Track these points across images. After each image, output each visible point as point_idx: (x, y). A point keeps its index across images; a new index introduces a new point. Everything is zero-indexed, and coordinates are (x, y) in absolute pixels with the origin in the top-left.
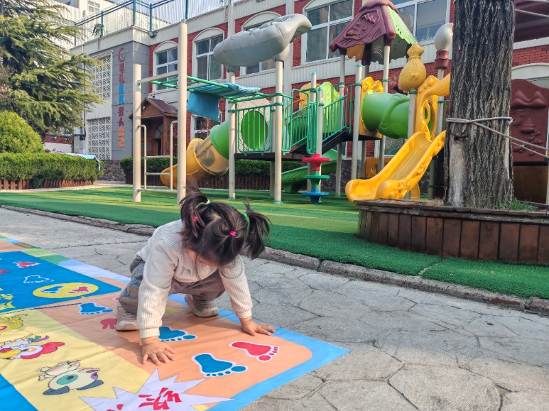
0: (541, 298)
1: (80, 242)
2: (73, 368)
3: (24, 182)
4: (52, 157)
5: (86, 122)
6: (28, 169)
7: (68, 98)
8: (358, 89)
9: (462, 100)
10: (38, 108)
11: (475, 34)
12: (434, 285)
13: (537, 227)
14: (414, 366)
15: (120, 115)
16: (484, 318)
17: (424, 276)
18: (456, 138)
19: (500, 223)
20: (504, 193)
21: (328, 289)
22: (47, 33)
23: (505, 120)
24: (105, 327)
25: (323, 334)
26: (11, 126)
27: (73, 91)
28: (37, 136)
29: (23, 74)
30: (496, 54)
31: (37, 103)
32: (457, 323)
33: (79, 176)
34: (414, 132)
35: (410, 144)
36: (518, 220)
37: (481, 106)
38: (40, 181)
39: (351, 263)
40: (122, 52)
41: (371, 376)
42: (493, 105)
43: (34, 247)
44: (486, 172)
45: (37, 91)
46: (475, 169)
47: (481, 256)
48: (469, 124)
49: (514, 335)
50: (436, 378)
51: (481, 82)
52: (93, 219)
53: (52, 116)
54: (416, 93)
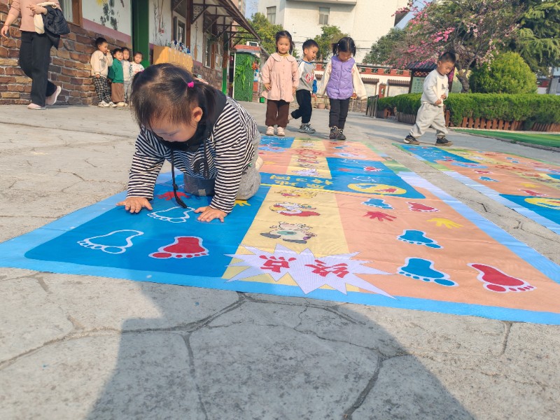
3: (517, 123)
6: (524, 110)
10: (537, 47)
29: (531, 11)
31: (538, 41)
38: (531, 124)
45: (539, 28)
53: (552, 54)
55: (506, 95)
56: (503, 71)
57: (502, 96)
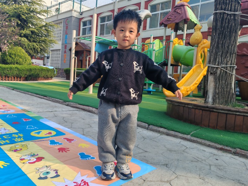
0: (241, 149)
1: (48, 110)
2: (48, 169)
3: (23, 78)
4: (35, 67)
5: (50, 51)
6: (25, 72)
7: (43, 41)
8: (171, 43)
9: (214, 57)
10: (30, 46)
11: (221, 29)
12: (196, 140)
13: (243, 117)
14: (181, 177)
15: (65, 49)
16: (215, 157)
17: (192, 136)
18: (211, 74)
19: (227, 114)
20: (231, 99)
21: (151, 139)
22: (36, 12)
23: (233, 67)
24: (59, 152)
25: (146, 160)
26: (19, 54)
27: (46, 38)
28: (29, 58)
29: (25, 30)
30: (230, 38)
31: (30, 43)
32: (203, 158)
33: (46, 76)
34: (196, 64)
35: (193, 70)
36: (234, 113)
37: (223, 60)
38: (30, 78)
39: (161, 127)
40: (67, 21)
41: (163, 180)
42: (228, 60)
43: (29, 111)
44: (224, 89)
45: (30, 38)
46: (218, 88)
47: (218, 127)
48: (217, 68)
49: (226, 165)
50: (189, 183)
51: (223, 50)
52: (53, 99)
53: (37, 50)
54: (197, 47)
55: (17, 66)
56: (15, 55)
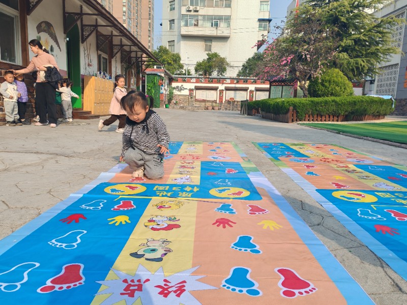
3: (342, 117)
6: (346, 108)
10: (352, 64)
31: (352, 60)
38: (352, 116)
43: (396, 165)
45: (352, 52)
53: (362, 69)
55: (333, 98)
56: (330, 82)
57: (330, 98)
